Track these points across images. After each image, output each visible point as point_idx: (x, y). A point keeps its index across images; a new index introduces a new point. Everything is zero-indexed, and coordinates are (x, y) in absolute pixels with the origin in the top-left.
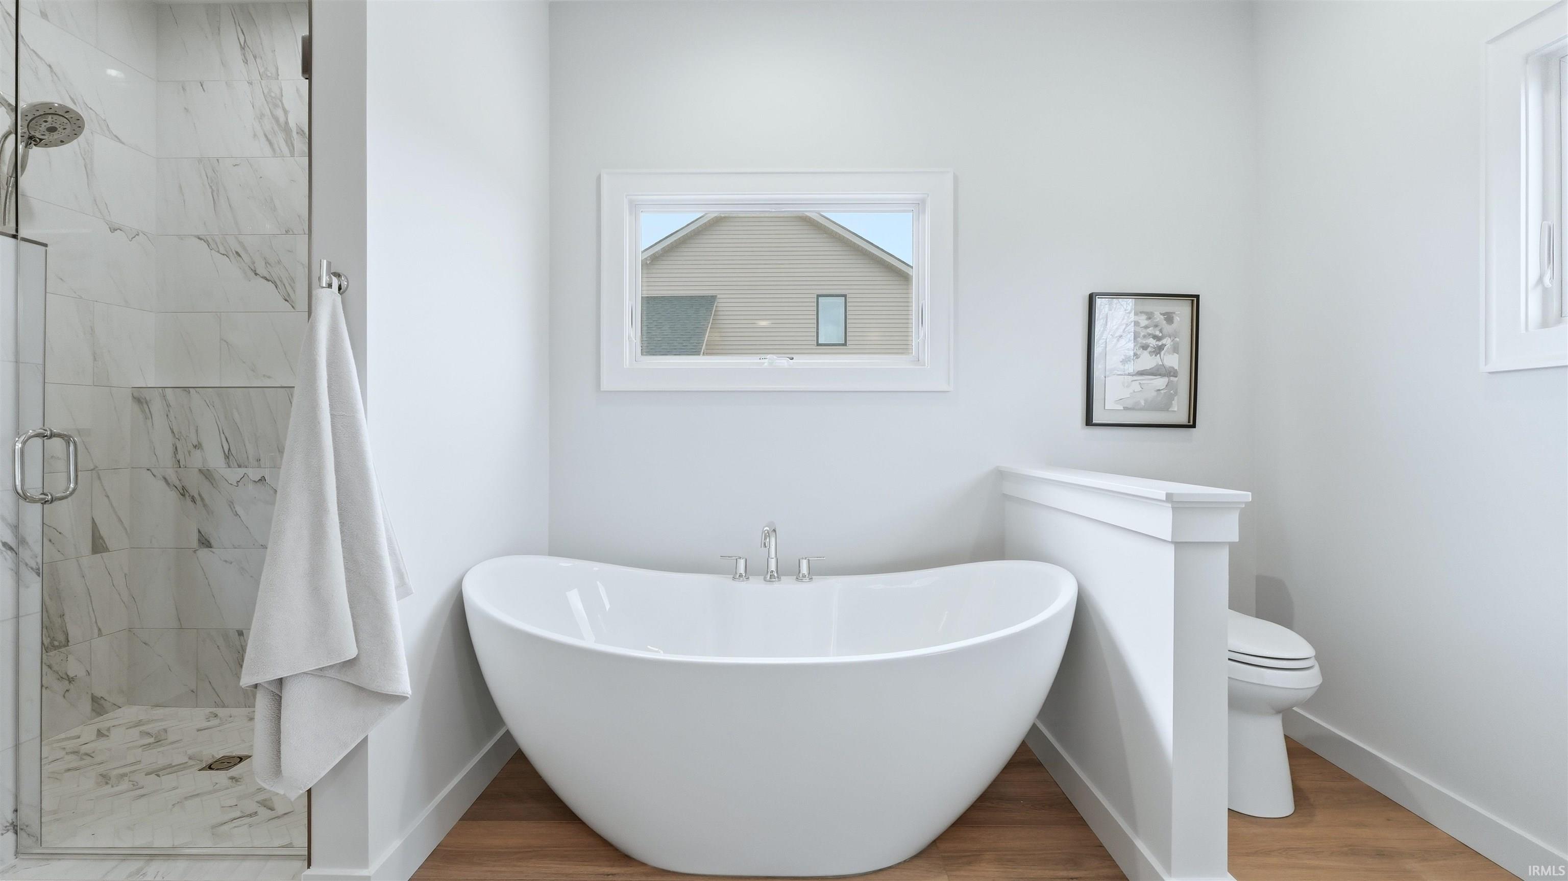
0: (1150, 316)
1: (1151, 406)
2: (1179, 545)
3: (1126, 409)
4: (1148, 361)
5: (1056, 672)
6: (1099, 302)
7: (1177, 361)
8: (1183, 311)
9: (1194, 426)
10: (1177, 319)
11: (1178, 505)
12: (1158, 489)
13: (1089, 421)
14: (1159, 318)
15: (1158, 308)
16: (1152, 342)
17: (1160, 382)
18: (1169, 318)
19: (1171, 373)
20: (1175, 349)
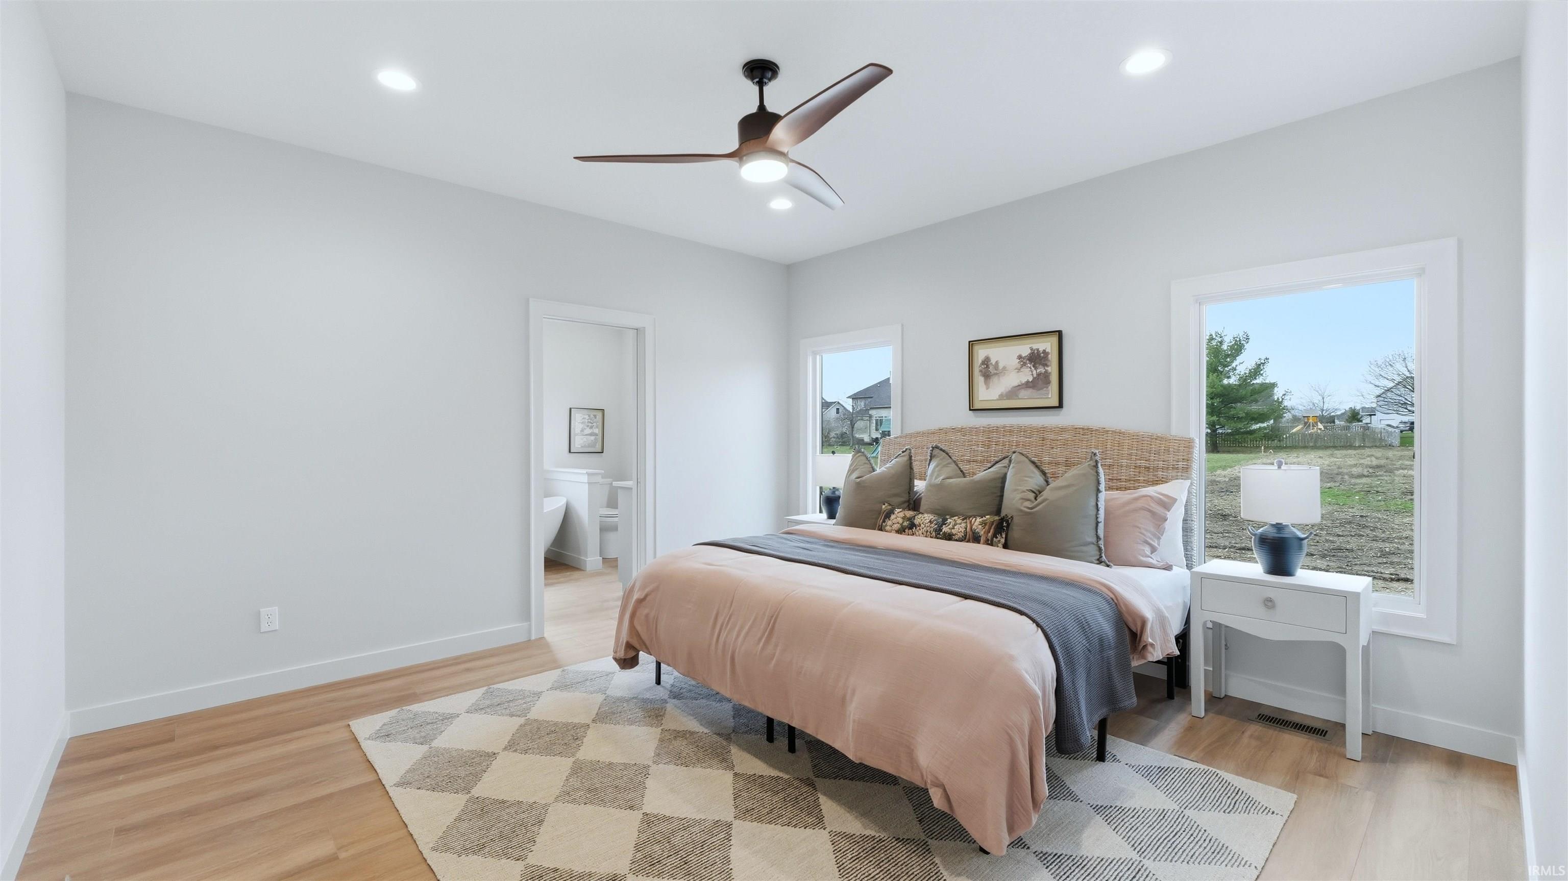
0: (589, 416)
1: (589, 446)
2: (589, 483)
3: (582, 447)
4: (588, 431)
5: (556, 533)
6: (572, 409)
7: (597, 431)
8: (599, 414)
9: (603, 452)
10: (597, 417)
11: (589, 474)
12: (584, 471)
13: (570, 452)
14: (592, 416)
15: (592, 413)
16: (590, 424)
17: (593, 438)
18: (595, 416)
19: (596, 435)
20: (597, 427)
